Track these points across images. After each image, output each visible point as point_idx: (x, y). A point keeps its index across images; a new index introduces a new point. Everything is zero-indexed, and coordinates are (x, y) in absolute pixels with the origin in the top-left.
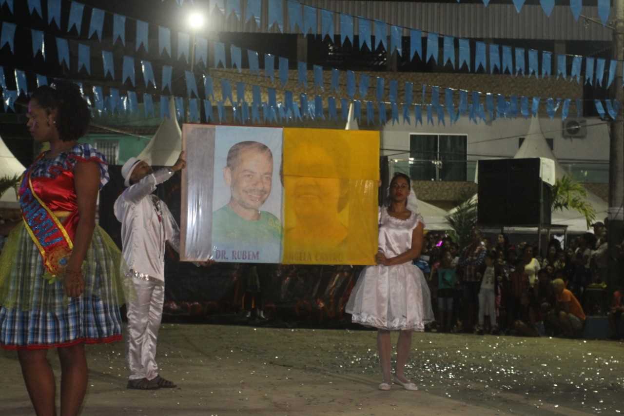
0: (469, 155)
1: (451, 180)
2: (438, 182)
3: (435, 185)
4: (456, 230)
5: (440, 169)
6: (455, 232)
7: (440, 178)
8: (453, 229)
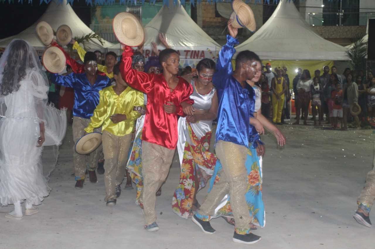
0: (361, 9)
1: (349, 25)
2: (341, 27)
3: (339, 28)
4: (353, 60)
5: (342, 18)
6: (352, 61)
7: (342, 24)
8: (350, 59)
